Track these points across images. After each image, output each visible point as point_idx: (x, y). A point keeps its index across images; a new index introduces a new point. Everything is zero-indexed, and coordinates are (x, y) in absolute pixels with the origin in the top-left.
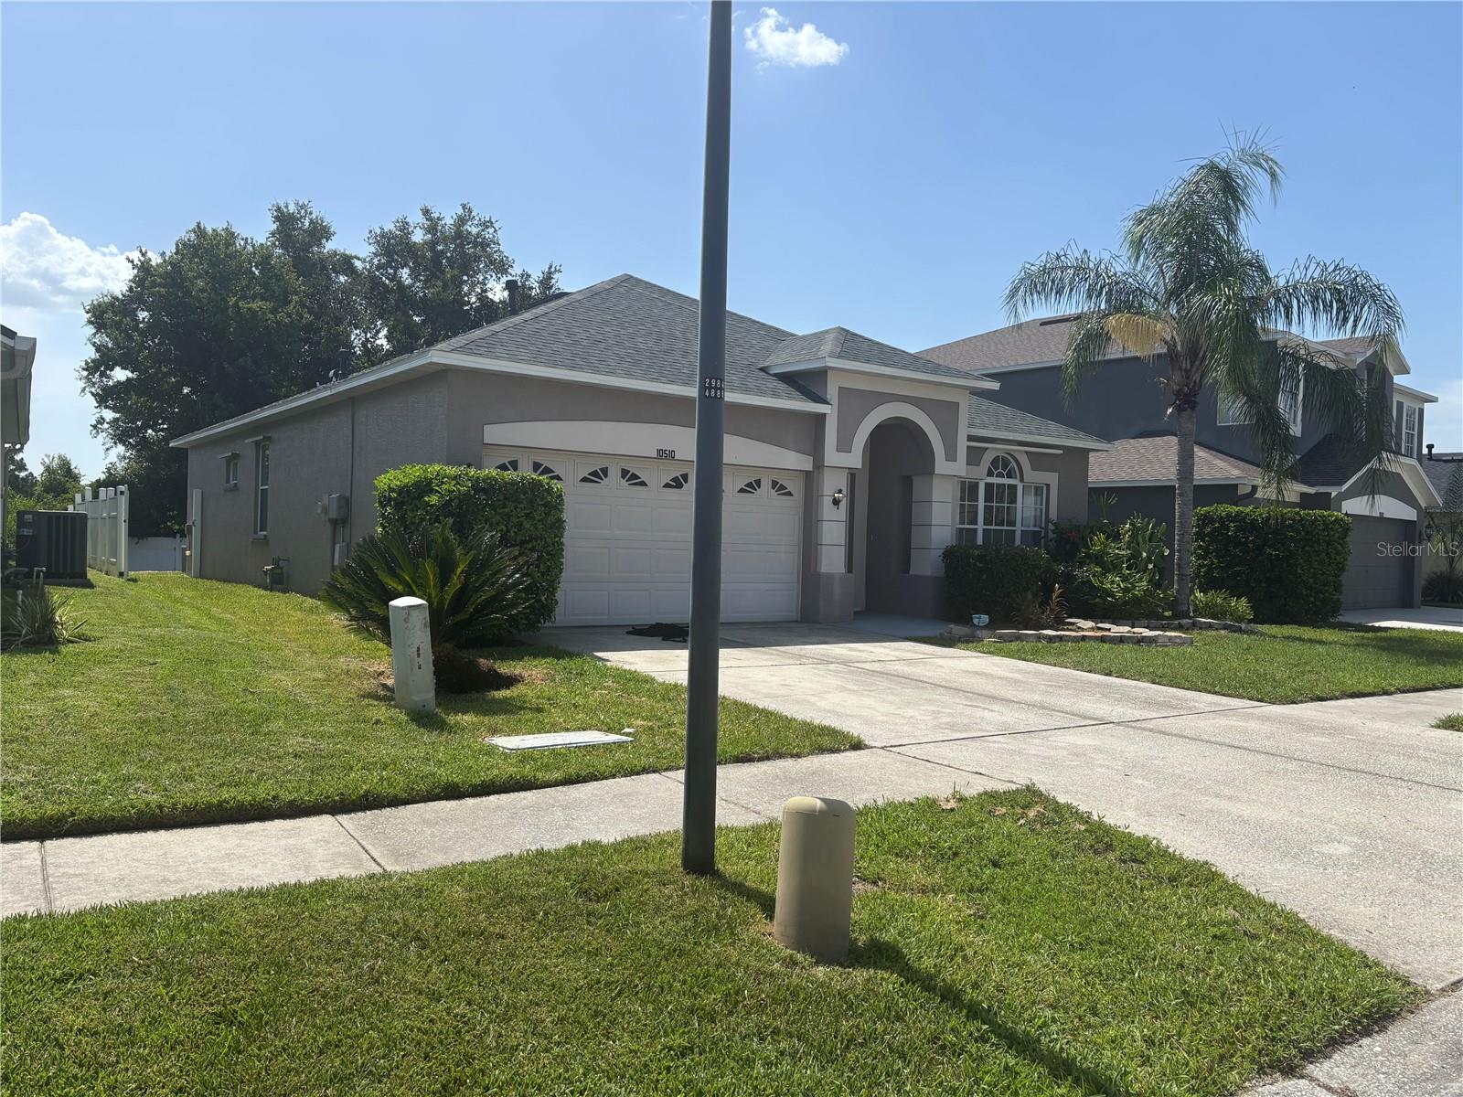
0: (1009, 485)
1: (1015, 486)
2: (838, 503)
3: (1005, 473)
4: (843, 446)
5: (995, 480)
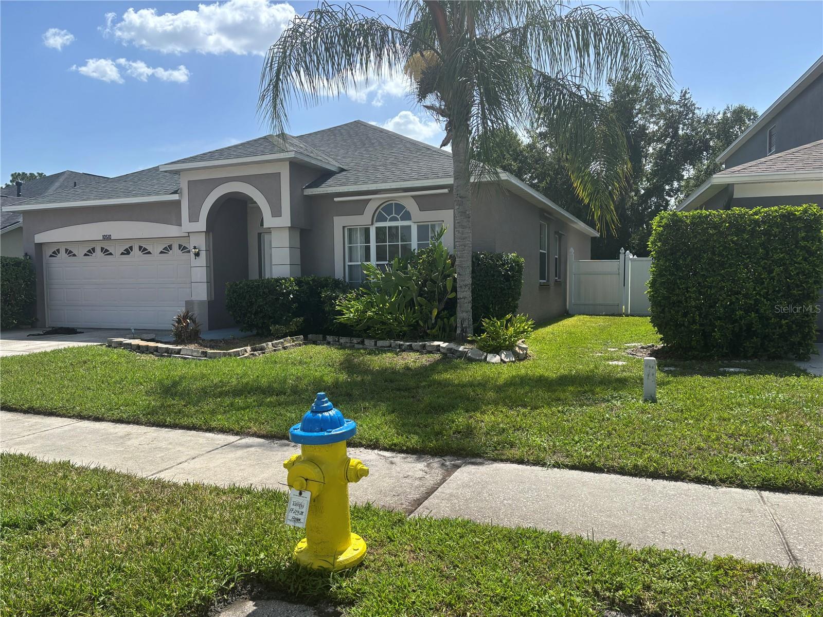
0: (401, 227)
1: (410, 227)
2: (197, 255)
3: (398, 217)
4: (194, 218)
5: (387, 224)
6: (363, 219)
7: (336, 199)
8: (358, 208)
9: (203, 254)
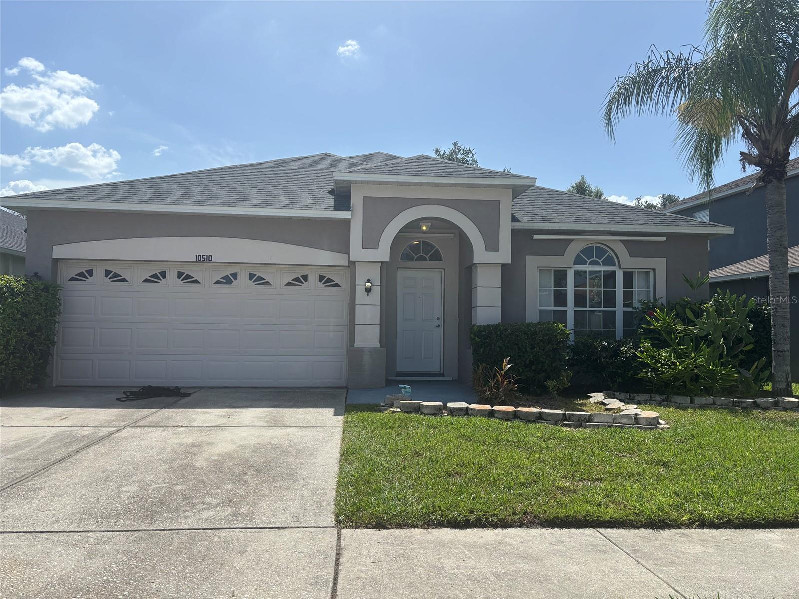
0: (604, 271)
2: (368, 290)
3: (600, 261)
4: (370, 242)
5: (588, 268)
6: (566, 261)
7: (536, 237)
8: (558, 248)
9: (376, 290)
